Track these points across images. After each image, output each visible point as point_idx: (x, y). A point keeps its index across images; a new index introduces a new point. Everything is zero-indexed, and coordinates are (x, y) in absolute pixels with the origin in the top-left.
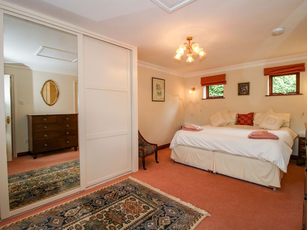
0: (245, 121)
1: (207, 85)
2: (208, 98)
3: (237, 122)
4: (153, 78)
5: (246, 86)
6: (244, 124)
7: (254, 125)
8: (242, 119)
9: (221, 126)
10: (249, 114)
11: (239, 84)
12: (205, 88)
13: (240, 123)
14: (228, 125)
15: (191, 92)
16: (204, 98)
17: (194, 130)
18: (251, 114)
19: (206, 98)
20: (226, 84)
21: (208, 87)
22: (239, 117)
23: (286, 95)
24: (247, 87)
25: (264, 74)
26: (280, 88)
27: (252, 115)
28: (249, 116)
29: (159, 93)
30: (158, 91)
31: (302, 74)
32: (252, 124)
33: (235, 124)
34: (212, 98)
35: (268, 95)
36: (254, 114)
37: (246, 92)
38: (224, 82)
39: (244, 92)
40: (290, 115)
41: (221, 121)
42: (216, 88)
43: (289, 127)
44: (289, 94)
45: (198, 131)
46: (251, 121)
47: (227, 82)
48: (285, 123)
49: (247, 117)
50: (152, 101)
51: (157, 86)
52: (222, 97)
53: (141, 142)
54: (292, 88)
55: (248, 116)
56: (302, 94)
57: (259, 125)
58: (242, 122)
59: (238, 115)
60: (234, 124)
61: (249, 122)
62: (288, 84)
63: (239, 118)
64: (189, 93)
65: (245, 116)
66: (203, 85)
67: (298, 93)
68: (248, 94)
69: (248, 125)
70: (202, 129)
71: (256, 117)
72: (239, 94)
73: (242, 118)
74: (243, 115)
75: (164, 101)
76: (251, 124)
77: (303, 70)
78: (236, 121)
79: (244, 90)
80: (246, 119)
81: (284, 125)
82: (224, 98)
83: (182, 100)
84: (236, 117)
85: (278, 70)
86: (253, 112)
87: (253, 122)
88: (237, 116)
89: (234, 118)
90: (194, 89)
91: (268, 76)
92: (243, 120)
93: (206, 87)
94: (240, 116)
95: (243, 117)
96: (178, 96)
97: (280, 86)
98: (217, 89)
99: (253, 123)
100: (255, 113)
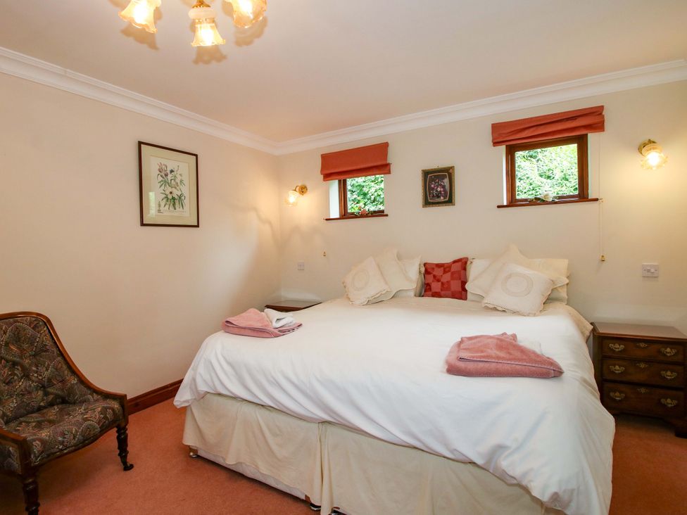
0: (443, 284)
1: (342, 177)
2: (345, 215)
3: (422, 286)
4: (140, 143)
5: (444, 177)
6: (443, 293)
7: (469, 296)
8: (437, 279)
9: (375, 302)
10: (455, 262)
11: (426, 173)
12: (334, 186)
13: (430, 289)
14: (395, 297)
15: (293, 197)
16: (331, 217)
17: (261, 332)
18: (460, 263)
19: (338, 216)
20: (389, 172)
21: (345, 182)
22: (427, 272)
23: (553, 203)
24: (446, 181)
25: (493, 139)
26: (531, 187)
27: (463, 263)
28: (455, 268)
29: (173, 198)
30: (169, 190)
32: (461, 294)
33: (415, 296)
34: (354, 216)
35: (505, 204)
36: (469, 263)
37: (445, 197)
38: (384, 168)
39: (438, 197)
40: (566, 262)
41: (375, 287)
42: (373, 190)
43: (568, 300)
44: (562, 200)
45: (277, 336)
46: (460, 285)
48: (555, 288)
49: (449, 271)
50: (143, 224)
51: (164, 173)
52: (380, 213)
53: (62, 390)
54: (559, 188)
55: (452, 270)
56: (597, 200)
57: (483, 297)
58: (436, 287)
59: (425, 264)
60: (412, 294)
61: (455, 286)
62: (549, 177)
63: (427, 276)
64: (288, 203)
65: (445, 268)
66: (328, 176)
67: (583, 195)
68: (450, 201)
69: (454, 296)
70: (300, 325)
71: (473, 271)
72: (427, 203)
73: (434, 276)
74: (439, 266)
75: (198, 226)
76: (460, 292)
77: (599, 126)
78: (420, 284)
79: (439, 189)
80: (446, 278)
81: (555, 295)
82: (387, 215)
83: (270, 223)
84: (420, 272)
85: (532, 129)
86: (465, 256)
87: (467, 286)
88: (423, 270)
89: (412, 277)
90: (303, 190)
91: (503, 148)
92: (438, 281)
93: (340, 181)
94: (429, 270)
95: (438, 272)
96: (255, 209)
97: (531, 184)
98: (376, 194)
99: (466, 291)
100: (470, 257)
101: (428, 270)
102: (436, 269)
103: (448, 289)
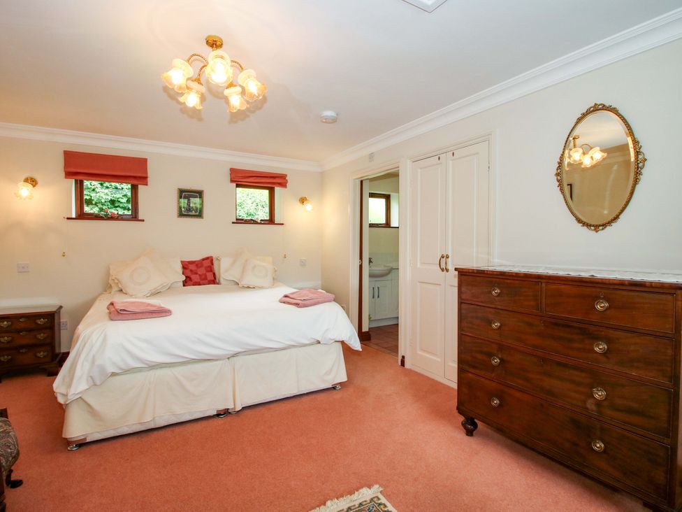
0: (200, 275)
2: (81, 214)
3: (185, 279)
5: (196, 196)
6: (201, 282)
8: (194, 273)
9: (156, 293)
10: (204, 260)
11: (182, 192)
13: (192, 280)
18: (207, 260)
19: (74, 216)
20: (147, 184)
21: (81, 183)
22: (184, 267)
24: (198, 200)
25: (231, 179)
27: (210, 261)
28: (204, 264)
31: (277, 190)
32: (214, 281)
33: (184, 286)
36: (214, 260)
37: (196, 212)
38: (142, 180)
39: (191, 211)
41: (157, 281)
47: (149, 180)
49: (201, 266)
58: (195, 278)
59: (181, 262)
60: (182, 284)
61: (210, 276)
63: (186, 271)
65: (198, 264)
66: (71, 175)
67: (271, 221)
68: (200, 215)
69: (209, 283)
72: (181, 214)
73: (191, 271)
74: (191, 263)
77: (284, 185)
79: (191, 205)
80: (201, 271)
82: (142, 221)
86: (211, 255)
87: (222, 275)
88: (181, 266)
90: (32, 182)
92: (196, 273)
95: (192, 267)
99: (217, 278)
100: (214, 256)
101: (186, 266)
102: (190, 265)
103: (206, 279)
